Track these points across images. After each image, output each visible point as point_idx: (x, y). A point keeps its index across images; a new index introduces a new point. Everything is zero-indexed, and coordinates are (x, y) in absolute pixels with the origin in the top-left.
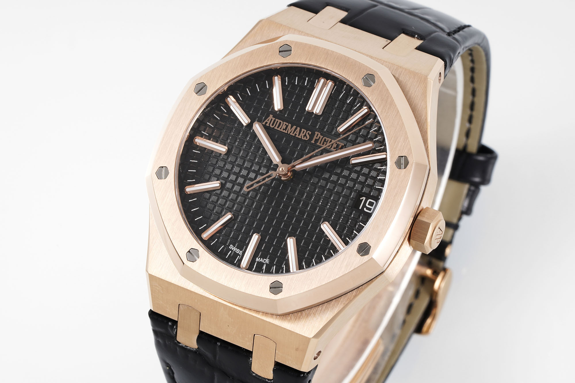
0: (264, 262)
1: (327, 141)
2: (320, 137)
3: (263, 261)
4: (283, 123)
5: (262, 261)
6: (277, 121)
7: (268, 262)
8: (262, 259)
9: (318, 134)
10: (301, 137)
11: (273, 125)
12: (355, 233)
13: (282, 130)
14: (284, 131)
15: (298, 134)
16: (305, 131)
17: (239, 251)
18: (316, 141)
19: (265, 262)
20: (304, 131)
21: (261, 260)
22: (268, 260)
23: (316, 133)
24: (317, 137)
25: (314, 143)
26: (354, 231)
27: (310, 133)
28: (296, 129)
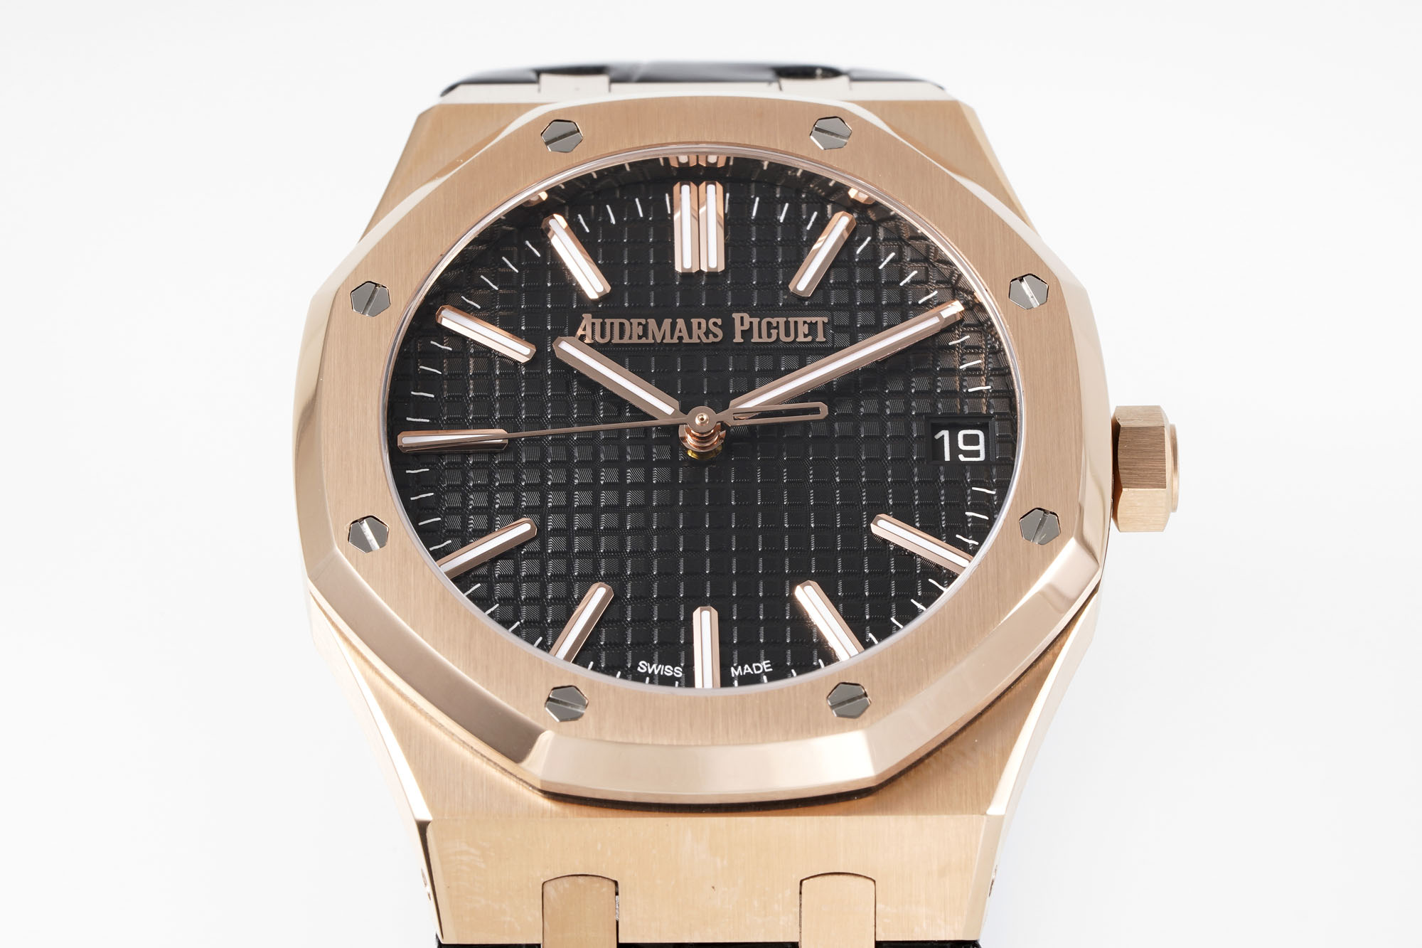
0: (756, 672)
1: (775, 325)
2: (751, 323)
3: (752, 670)
4: (631, 324)
5: (750, 670)
6: (612, 324)
7: (768, 668)
8: (746, 666)
9: (742, 318)
10: (699, 338)
11: (603, 336)
12: (973, 517)
13: (635, 340)
14: (644, 340)
15: (685, 334)
16: (703, 321)
17: (672, 669)
18: (747, 334)
19: (759, 672)
20: (699, 324)
21: (745, 671)
22: (766, 664)
23: (737, 316)
24: (742, 324)
25: (742, 341)
26: (967, 513)
27: (719, 321)
28: (673, 326)
